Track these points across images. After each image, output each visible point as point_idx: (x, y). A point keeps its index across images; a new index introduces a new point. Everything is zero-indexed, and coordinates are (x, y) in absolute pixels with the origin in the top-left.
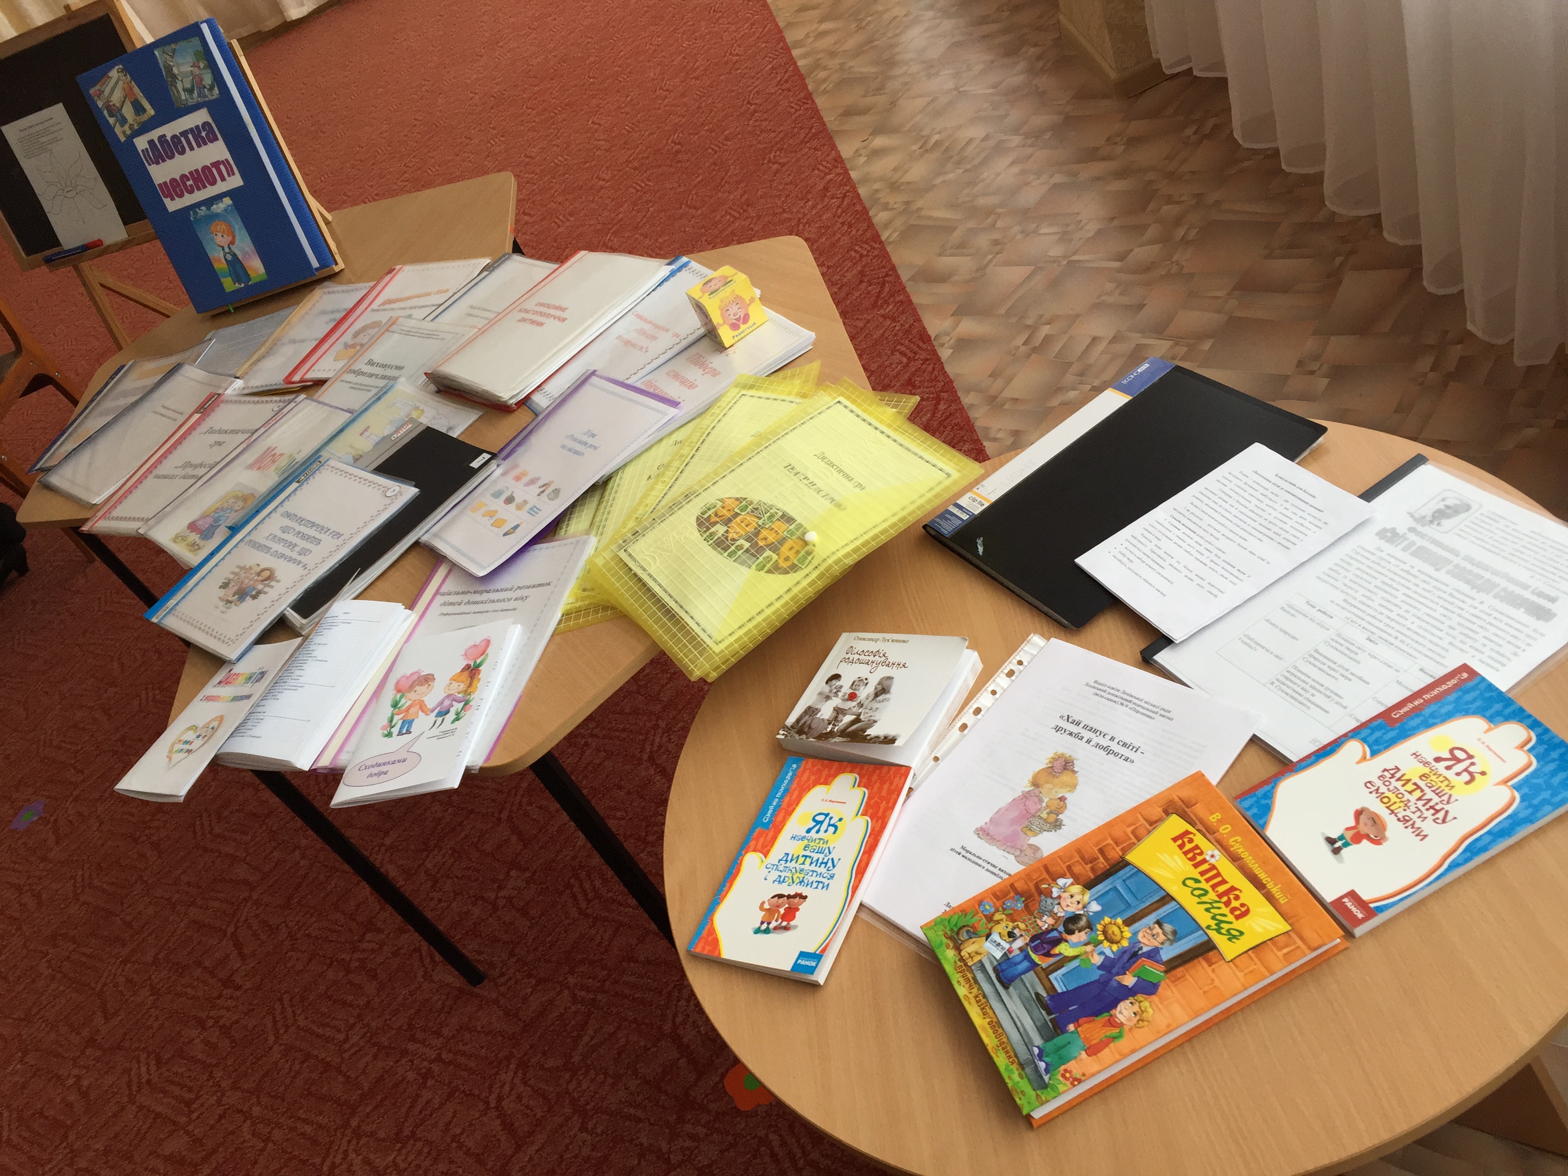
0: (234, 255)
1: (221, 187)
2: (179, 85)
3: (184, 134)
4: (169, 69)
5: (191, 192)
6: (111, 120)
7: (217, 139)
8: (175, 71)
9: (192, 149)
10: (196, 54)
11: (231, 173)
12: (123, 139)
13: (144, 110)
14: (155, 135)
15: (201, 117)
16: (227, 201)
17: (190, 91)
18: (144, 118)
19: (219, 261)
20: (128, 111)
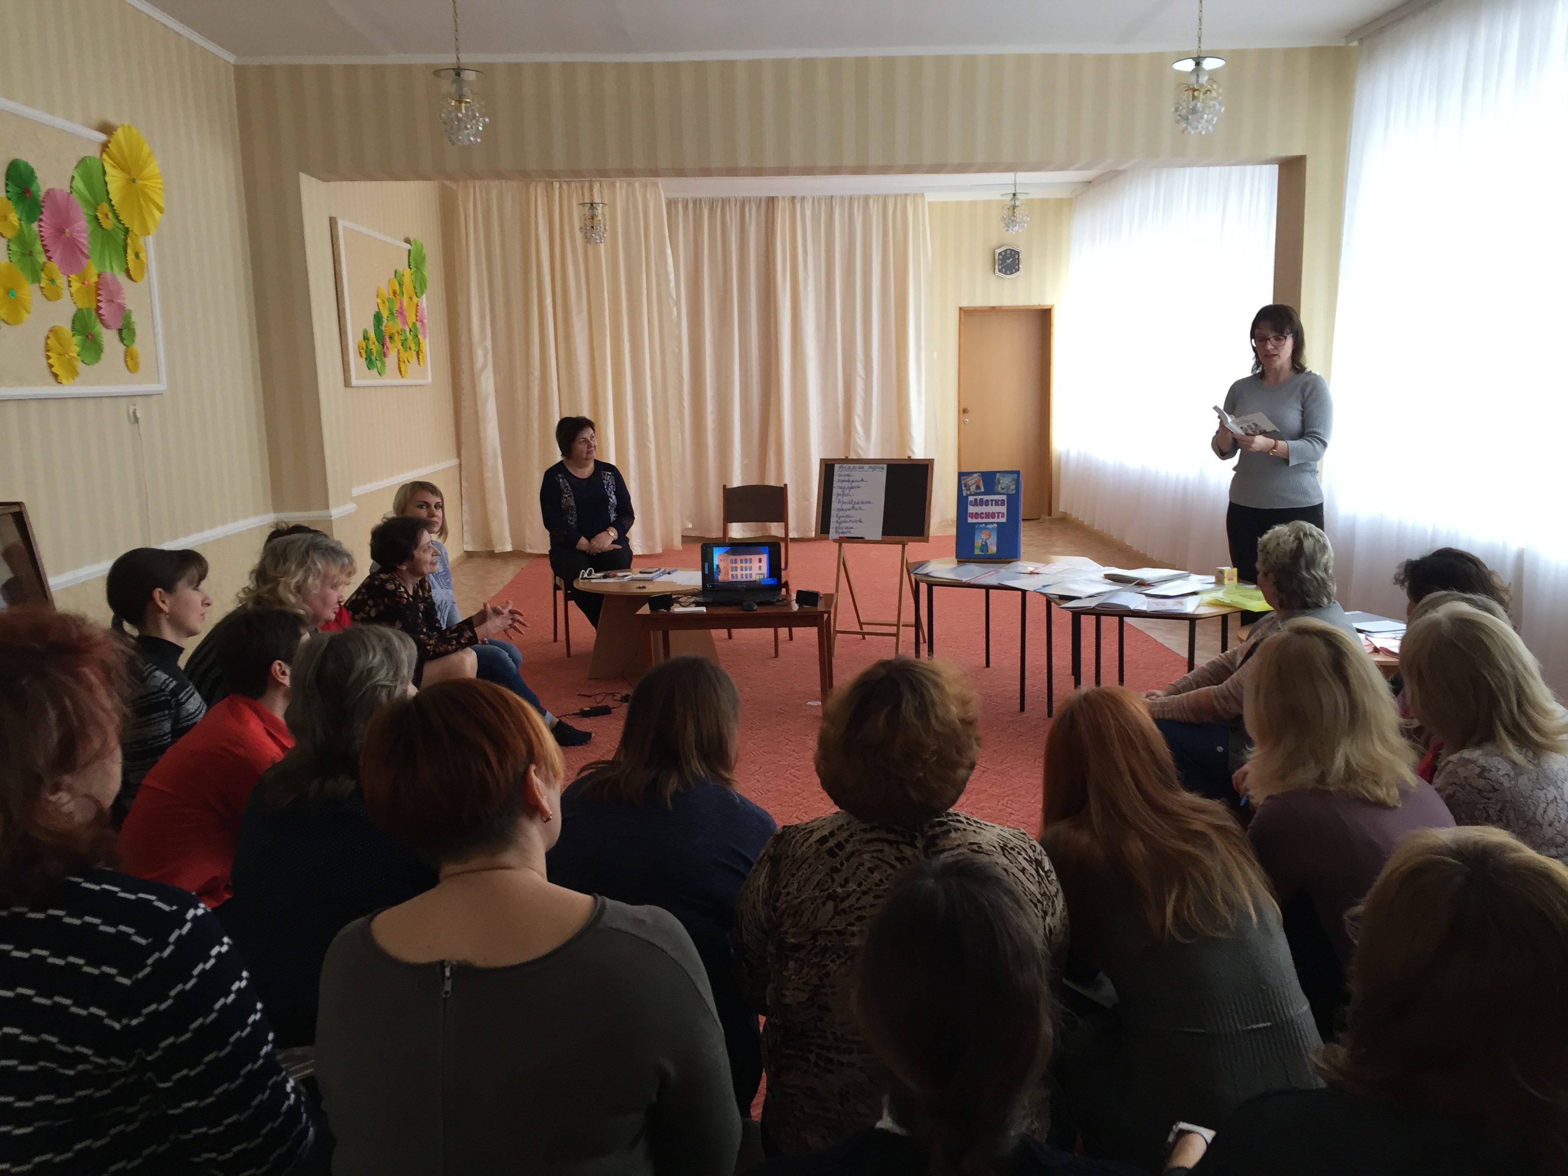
0: (986, 543)
1: (996, 520)
2: (1000, 486)
3: (992, 501)
4: (999, 480)
5: (982, 518)
6: (964, 488)
7: (1004, 505)
8: (1001, 482)
9: (992, 505)
10: (1013, 480)
11: (1003, 517)
12: (964, 495)
13: (980, 489)
14: (979, 497)
15: (1004, 497)
16: (996, 525)
17: (1003, 489)
18: (978, 491)
19: (978, 542)
20: (973, 488)
